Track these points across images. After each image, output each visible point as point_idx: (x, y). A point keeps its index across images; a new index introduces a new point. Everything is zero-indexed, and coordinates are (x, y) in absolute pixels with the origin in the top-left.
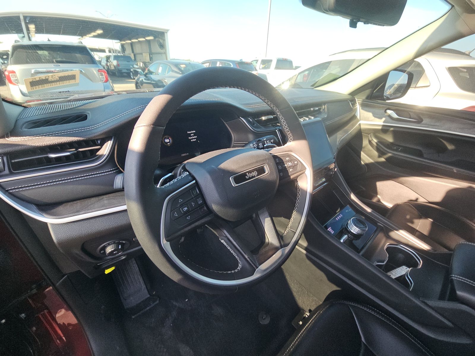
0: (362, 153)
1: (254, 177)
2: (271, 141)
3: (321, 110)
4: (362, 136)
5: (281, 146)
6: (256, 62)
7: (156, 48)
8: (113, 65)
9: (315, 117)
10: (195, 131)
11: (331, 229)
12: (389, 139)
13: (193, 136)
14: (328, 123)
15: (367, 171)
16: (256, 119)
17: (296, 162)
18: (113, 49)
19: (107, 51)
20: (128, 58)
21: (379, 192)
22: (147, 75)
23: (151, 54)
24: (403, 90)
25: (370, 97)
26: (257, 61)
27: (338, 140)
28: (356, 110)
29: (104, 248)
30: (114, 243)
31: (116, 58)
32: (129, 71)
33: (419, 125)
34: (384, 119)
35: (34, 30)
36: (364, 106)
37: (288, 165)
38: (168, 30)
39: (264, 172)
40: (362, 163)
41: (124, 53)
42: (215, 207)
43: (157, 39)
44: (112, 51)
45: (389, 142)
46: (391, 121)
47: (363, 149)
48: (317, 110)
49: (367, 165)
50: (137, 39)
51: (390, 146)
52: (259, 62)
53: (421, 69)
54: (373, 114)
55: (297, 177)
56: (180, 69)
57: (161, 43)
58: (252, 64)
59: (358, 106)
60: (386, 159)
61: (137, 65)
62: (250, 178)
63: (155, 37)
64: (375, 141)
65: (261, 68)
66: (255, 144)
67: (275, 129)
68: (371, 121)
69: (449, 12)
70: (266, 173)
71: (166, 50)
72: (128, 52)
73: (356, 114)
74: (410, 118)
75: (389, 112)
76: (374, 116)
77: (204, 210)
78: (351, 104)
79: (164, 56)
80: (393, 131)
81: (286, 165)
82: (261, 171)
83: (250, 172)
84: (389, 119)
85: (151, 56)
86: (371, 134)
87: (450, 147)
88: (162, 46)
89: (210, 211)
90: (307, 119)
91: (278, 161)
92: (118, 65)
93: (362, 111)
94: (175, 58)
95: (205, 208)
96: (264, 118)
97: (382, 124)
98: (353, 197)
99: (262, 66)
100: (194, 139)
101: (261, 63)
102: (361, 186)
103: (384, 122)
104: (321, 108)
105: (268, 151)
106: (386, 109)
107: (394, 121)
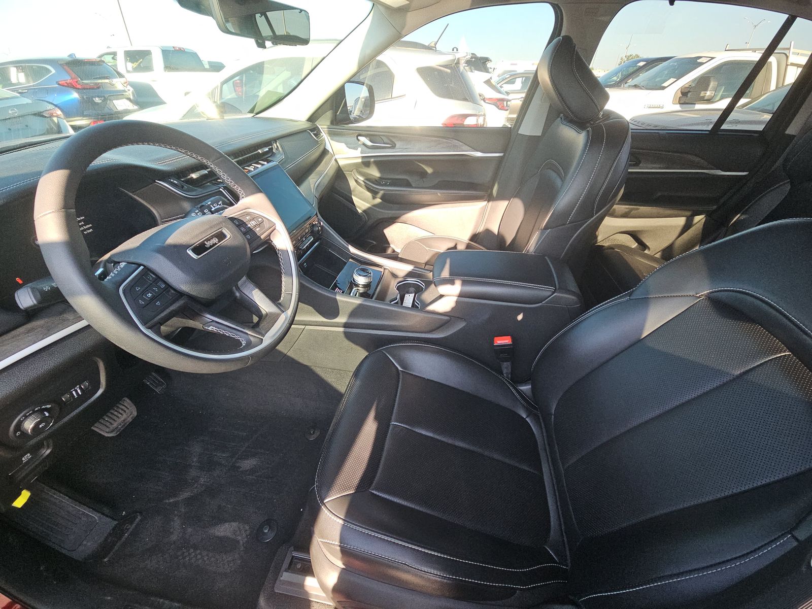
0: (353, 197)
1: (216, 244)
2: (219, 203)
3: (274, 151)
4: (345, 175)
5: (233, 205)
6: (112, 56)
9: (268, 162)
10: (83, 218)
12: (375, 172)
13: (85, 225)
14: (290, 166)
15: (367, 219)
16: (182, 180)
17: (260, 220)
21: (390, 241)
24: (369, 105)
25: (335, 121)
26: (114, 54)
27: (312, 186)
28: (324, 140)
29: (19, 426)
30: (34, 412)
33: (394, 150)
34: (360, 149)
36: (332, 134)
37: (251, 224)
39: (225, 236)
40: (360, 211)
42: (185, 288)
45: (375, 176)
46: (368, 150)
47: (353, 193)
48: (267, 151)
49: (364, 211)
51: (378, 182)
52: (121, 57)
53: (388, 70)
54: (345, 144)
55: (269, 235)
58: (104, 62)
59: (324, 135)
60: (381, 199)
62: (211, 247)
64: (361, 179)
65: (130, 68)
66: (198, 212)
67: (218, 187)
68: (347, 153)
69: (372, 11)
70: (228, 237)
73: (326, 148)
74: (384, 143)
75: (362, 139)
77: (172, 293)
78: (314, 134)
80: (375, 162)
81: (249, 226)
82: (221, 236)
83: (208, 240)
84: (365, 148)
86: (353, 171)
87: (429, 170)
89: (180, 294)
90: (259, 166)
91: (238, 223)
93: (333, 142)
95: (173, 291)
96: (194, 176)
97: (361, 155)
98: (353, 250)
99: (130, 66)
100: (89, 229)
101: (126, 60)
102: (369, 241)
103: (361, 153)
104: (272, 148)
105: (221, 214)
106: (357, 136)
107: (370, 150)
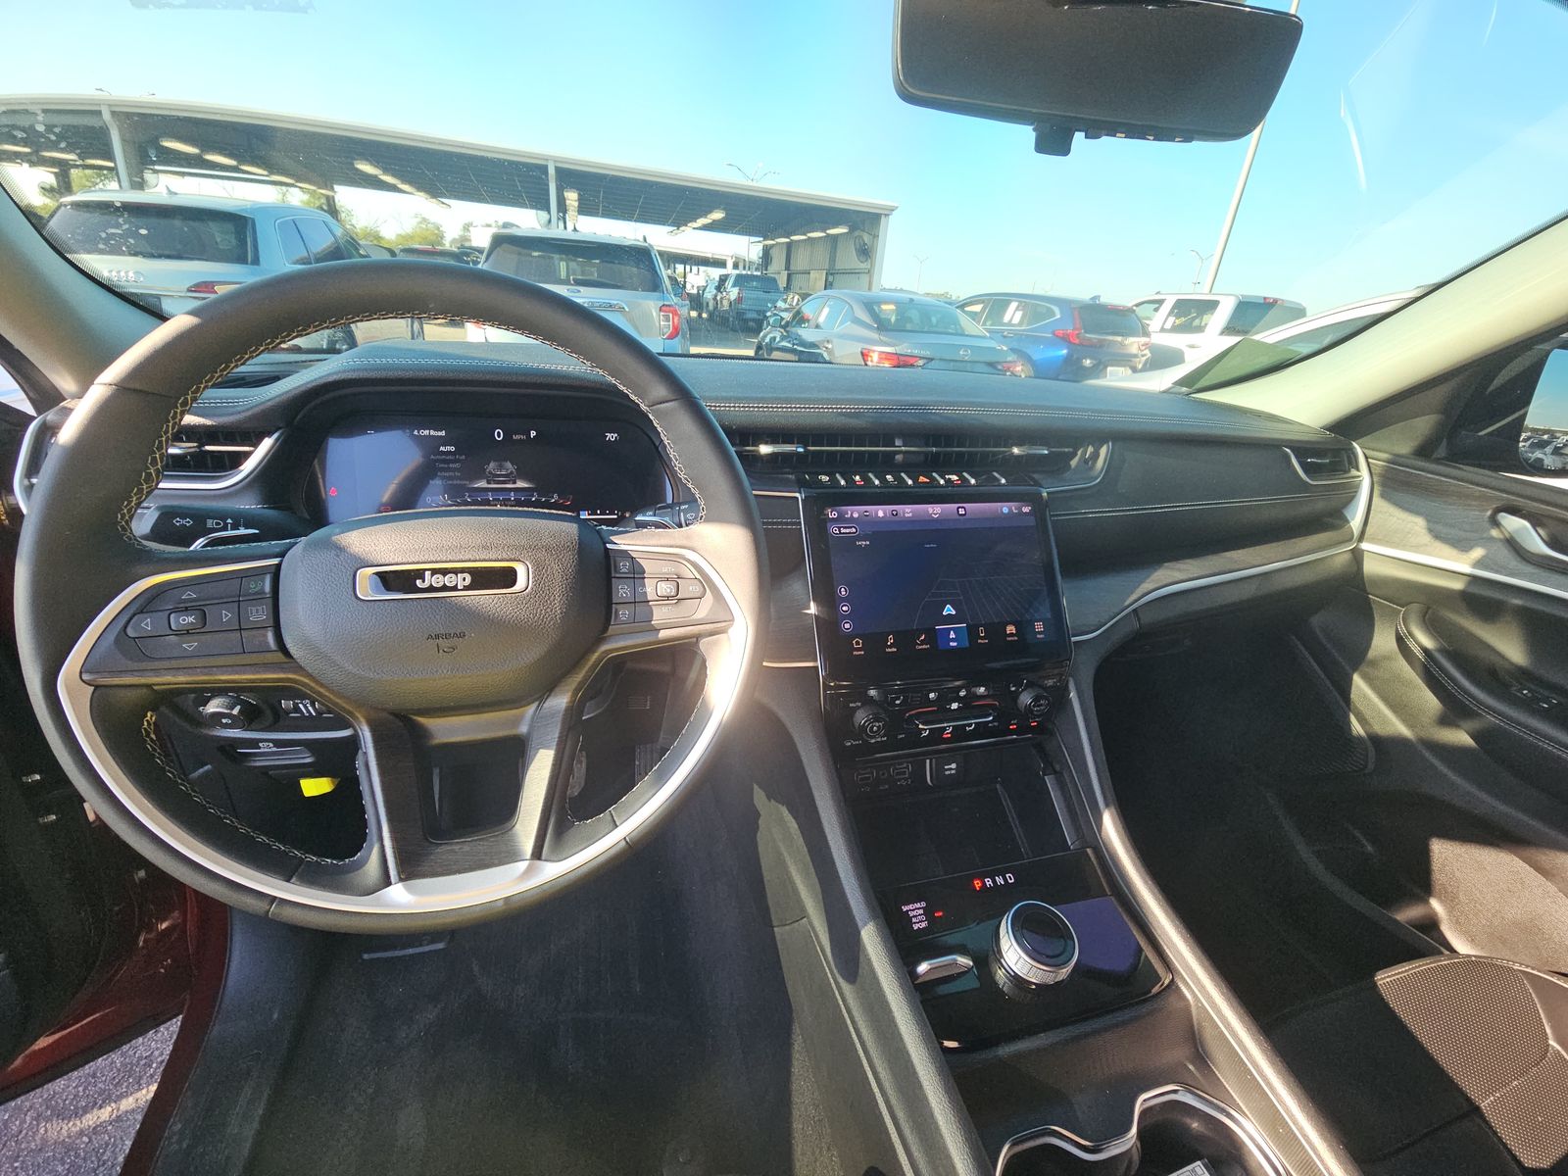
0: (1357, 679)
1: (454, 588)
3: (1071, 461)
4: (1371, 608)
6: (1154, 305)
7: (848, 258)
8: (729, 300)
11: (921, 911)
12: (1510, 647)
15: (1371, 766)
17: (694, 589)
18: (744, 260)
19: (730, 264)
20: (768, 284)
21: (1437, 885)
22: (788, 329)
23: (832, 274)
26: (1160, 302)
28: (1352, 490)
31: (740, 281)
32: (761, 317)
34: (1478, 553)
35: (576, 204)
36: (1395, 484)
37: (658, 589)
38: (892, 209)
40: (1357, 728)
41: (766, 270)
43: (857, 233)
44: (741, 266)
45: (1505, 657)
46: (1514, 563)
47: (1364, 668)
49: (1376, 740)
50: (805, 235)
52: (1167, 307)
54: (1428, 521)
56: (875, 316)
57: (865, 244)
59: (1364, 481)
60: (1476, 739)
61: (785, 301)
62: (431, 589)
63: (852, 229)
64: (1426, 641)
65: (1168, 326)
68: (1416, 548)
70: (516, 588)
71: (872, 265)
72: (777, 266)
73: (1346, 512)
75: (1513, 523)
76: (1430, 531)
77: (261, 642)
78: (1305, 462)
79: (865, 278)
80: (1528, 614)
81: (649, 589)
83: (441, 572)
84: (1504, 554)
85: (830, 278)
86: (1409, 607)
88: (866, 252)
89: (286, 653)
91: (626, 571)
92: (739, 300)
93: (1381, 504)
94: (904, 289)
95: (271, 640)
96: (765, 449)
97: (1467, 569)
99: (1171, 322)
101: (1172, 311)
103: (1479, 564)
104: (1071, 454)
106: (1498, 510)
107: (1529, 569)
